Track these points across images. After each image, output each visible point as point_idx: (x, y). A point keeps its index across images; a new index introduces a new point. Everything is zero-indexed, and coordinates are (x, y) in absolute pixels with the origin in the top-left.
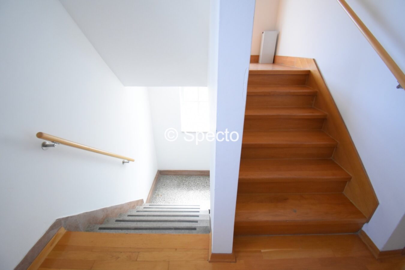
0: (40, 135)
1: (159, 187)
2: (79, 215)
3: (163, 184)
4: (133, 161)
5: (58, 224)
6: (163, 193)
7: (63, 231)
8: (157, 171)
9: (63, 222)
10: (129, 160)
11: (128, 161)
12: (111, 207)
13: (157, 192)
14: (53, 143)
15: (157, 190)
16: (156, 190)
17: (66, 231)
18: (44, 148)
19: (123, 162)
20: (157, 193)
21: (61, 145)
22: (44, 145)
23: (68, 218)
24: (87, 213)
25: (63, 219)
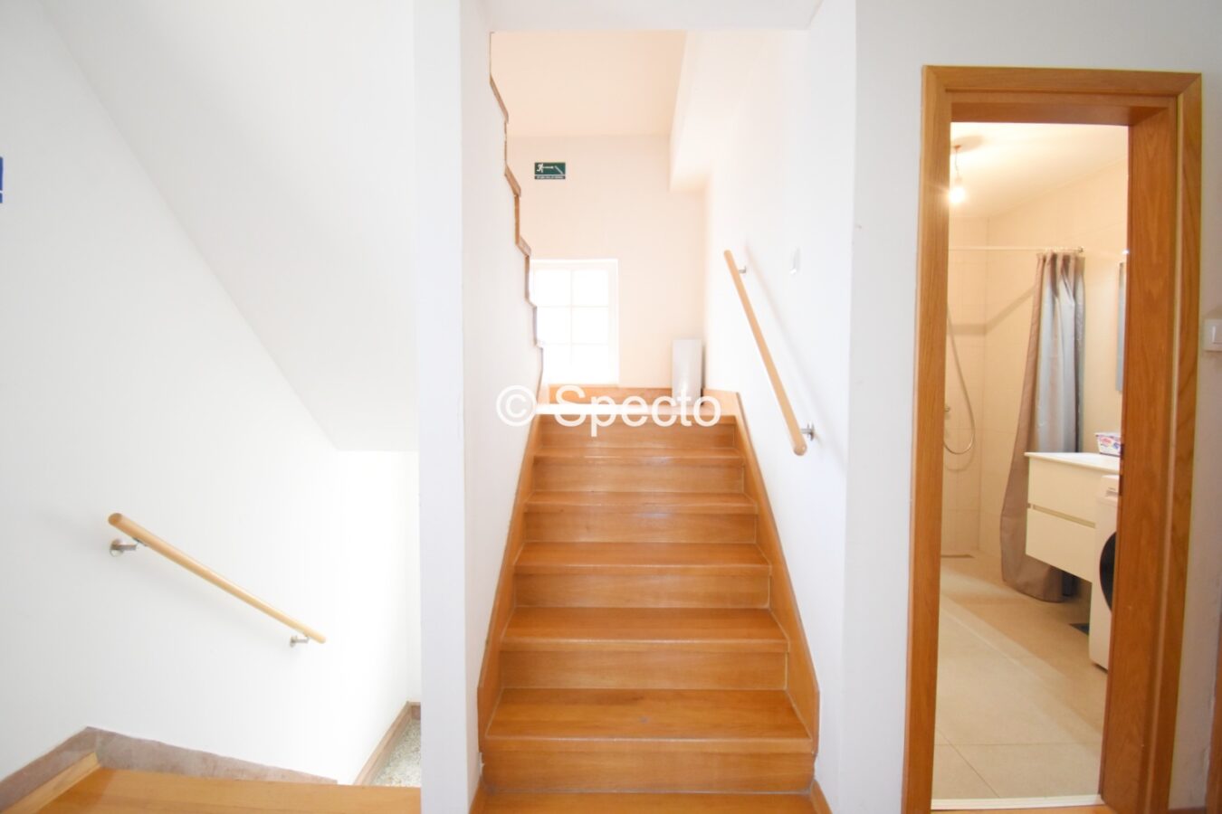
0: (115, 520)
1: (399, 755)
2: (139, 741)
3: (413, 748)
4: (321, 640)
5: (85, 741)
6: (408, 773)
7: (90, 764)
8: (404, 704)
9: (99, 739)
10: (309, 635)
11: (305, 638)
12: (230, 760)
13: (388, 770)
14: (135, 543)
15: (391, 764)
16: (388, 765)
17: (98, 767)
18: (115, 552)
19: (293, 641)
20: (389, 774)
21: (148, 550)
22: (116, 547)
23: (111, 735)
24: (160, 745)
25: (101, 732)
